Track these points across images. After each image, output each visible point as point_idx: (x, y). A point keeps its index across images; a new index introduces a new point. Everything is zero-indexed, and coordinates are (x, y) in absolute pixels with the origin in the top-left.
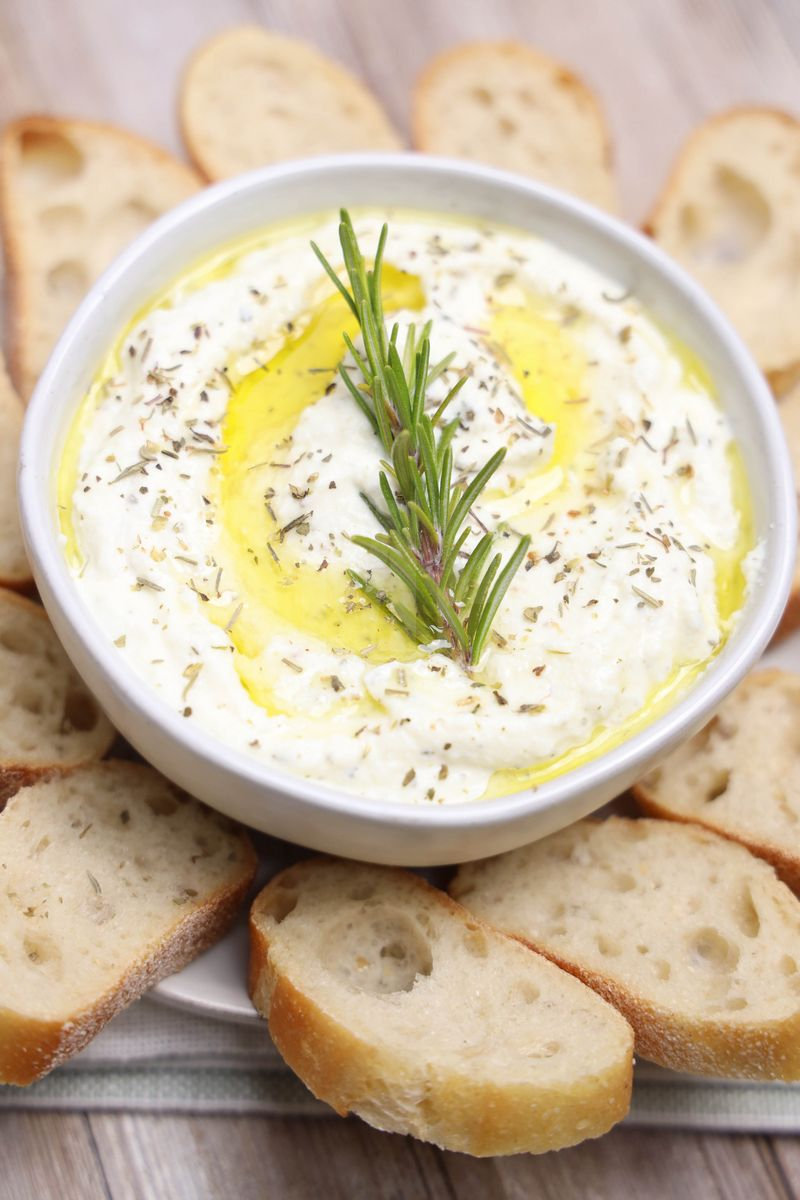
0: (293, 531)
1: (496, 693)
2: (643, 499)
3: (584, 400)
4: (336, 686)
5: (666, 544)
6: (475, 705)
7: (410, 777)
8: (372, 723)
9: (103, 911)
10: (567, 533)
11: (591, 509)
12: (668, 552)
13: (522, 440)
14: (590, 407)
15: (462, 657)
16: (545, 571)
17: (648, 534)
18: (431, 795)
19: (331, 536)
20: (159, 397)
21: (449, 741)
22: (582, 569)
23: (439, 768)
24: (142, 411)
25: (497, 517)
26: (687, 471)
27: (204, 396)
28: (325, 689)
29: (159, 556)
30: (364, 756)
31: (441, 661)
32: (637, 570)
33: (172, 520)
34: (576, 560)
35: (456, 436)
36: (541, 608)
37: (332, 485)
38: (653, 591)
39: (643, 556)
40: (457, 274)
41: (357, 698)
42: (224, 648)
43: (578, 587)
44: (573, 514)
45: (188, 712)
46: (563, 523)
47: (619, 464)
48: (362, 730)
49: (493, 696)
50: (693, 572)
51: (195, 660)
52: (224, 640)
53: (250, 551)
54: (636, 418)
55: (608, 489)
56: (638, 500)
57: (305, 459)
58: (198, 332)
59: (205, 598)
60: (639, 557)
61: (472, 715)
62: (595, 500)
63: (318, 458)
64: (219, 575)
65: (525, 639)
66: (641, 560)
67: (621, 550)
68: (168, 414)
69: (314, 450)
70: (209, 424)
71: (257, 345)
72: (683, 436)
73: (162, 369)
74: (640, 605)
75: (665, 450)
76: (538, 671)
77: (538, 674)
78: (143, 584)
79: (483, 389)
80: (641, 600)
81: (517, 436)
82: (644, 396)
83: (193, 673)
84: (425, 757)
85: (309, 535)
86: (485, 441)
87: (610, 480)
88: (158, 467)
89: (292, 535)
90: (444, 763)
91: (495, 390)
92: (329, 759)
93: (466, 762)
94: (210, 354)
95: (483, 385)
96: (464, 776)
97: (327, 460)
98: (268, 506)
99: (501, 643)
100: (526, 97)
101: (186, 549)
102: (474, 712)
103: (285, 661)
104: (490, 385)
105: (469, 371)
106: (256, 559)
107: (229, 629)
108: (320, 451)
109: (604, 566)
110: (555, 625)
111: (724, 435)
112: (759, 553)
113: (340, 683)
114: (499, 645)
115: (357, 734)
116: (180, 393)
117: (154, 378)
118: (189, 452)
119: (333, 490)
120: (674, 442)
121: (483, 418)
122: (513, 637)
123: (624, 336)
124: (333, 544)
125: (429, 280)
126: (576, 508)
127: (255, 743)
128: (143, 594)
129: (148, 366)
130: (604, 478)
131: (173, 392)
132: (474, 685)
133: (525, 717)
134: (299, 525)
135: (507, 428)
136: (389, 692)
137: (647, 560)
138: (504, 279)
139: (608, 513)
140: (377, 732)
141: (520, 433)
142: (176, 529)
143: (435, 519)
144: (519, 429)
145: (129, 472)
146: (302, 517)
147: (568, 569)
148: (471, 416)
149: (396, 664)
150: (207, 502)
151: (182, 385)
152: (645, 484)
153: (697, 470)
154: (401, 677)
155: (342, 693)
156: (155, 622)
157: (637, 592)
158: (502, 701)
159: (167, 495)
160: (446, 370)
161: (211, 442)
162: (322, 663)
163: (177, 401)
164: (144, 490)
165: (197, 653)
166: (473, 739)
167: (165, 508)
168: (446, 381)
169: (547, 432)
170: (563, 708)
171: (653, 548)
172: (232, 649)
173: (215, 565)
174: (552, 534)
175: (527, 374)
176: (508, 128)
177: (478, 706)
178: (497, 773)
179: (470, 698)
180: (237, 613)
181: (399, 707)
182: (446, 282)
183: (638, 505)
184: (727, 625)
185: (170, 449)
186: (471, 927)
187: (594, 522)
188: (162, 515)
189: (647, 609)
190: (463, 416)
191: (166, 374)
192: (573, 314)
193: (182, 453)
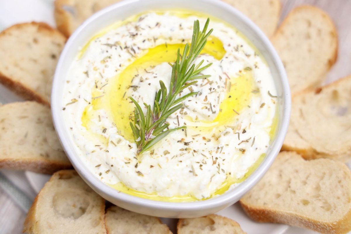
0: (132, 88)
1: (137, 163)
2: (222, 148)
3: (238, 114)
4: (104, 131)
5: (214, 163)
6: (129, 162)
7: (99, 166)
8: (102, 146)
9: (22, 142)
10: (197, 141)
11: (209, 141)
12: (213, 165)
13: (207, 110)
14: (237, 117)
15: (140, 149)
16: (182, 146)
17: (212, 157)
18: (100, 174)
19: (140, 96)
20: (132, 33)
21: (113, 165)
22: (189, 152)
23: (108, 170)
24: (126, 33)
25: (185, 124)
26: (243, 151)
27: (144, 41)
28: (101, 130)
29: (95, 69)
30: (92, 152)
31: (134, 145)
32: (198, 163)
33: (107, 64)
34: (190, 149)
35: (193, 97)
36: (169, 153)
37: (149, 84)
38: (197, 170)
39: (205, 161)
40: (236, 58)
41: (105, 138)
42: (86, 101)
43: (183, 155)
44: (204, 138)
45: (64, 109)
46: (200, 138)
47: (224, 135)
48: (98, 146)
49: (136, 163)
50: (214, 175)
51: (77, 98)
52: (89, 99)
53: (120, 85)
54: (243, 128)
55: (217, 139)
56: (220, 147)
57: (152, 73)
58: (157, 24)
59: (97, 87)
60: (203, 160)
61: (125, 163)
62: (213, 140)
63: (155, 75)
64: (106, 85)
65: (158, 157)
66: (203, 161)
67: (201, 155)
68: (131, 39)
69: (155, 73)
70: (139, 48)
71: (170, 39)
72: (251, 141)
73: (140, 27)
74: (190, 172)
75: (243, 141)
76: (152, 166)
77: (151, 167)
78: (87, 73)
79: (210, 90)
80: (192, 170)
81: (206, 108)
82: (250, 124)
83: (74, 101)
84: (106, 164)
85: (135, 92)
86: (196, 103)
87: (220, 137)
88: (116, 49)
89: (131, 89)
90: (110, 169)
91: (211, 93)
92: (84, 146)
93: (114, 173)
94: (156, 32)
95: (210, 89)
96: (112, 177)
97: (155, 77)
98: (134, 78)
99: (152, 153)
100: (319, 31)
101: (104, 72)
102: (126, 163)
103: (99, 116)
104: (212, 90)
105: (211, 83)
106: (119, 88)
107: (94, 99)
108: (156, 74)
109: (194, 156)
110: (168, 160)
111: (264, 150)
112: (237, 185)
113: (106, 131)
114: (151, 154)
115: (96, 146)
116: (139, 36)
117: (137, 28)
118: (127, 51)
119: (149, 85)
120: (247, 141)
121: (203, 97)
122: (156, 154)
123: (262, 105)
124: (138, 99)
125: (227, 55)
126: (206, 138)
127: (71, 128)
128: (85, 75)
129: (138, 24)
130: (219, 136)
131: (137, 34)
132: (135, 158)
133: (137, 174)
134: (135, 88)
135: (205, 104)
136: (112, 142)
137: (204, 162)
138: (248, 69)
139: (212, 145)
140: (101, 149)
141: (208, 108)
142: (106, 66)
143: (163, 111)
144: (209, 107)
145: (108, 45)
146: (137, 87)
147: (186, 150)
148: (201, 94)
149: (121, 138)
150: (120, 66)
151: (141, 34)
152: (227, 145)
153: (246, 152)
154: (119, 141)
155: (103, 134)
156: (80, 83)
157: (192, 167)
158: (136, 166)
159: (111, 57)
160: (205, 78)
161: (135, 52)
162: (107, 123)
163: (136, 37)
164: (107, 51)
165: (79, 97)
166: (119, 169)
167: (108, 59)
168: (203, 81)
169: (214, 113)
170: (147, 180)
171: (210, 161)
172: (90, 103)
173: (107, 82)
174: (193, 139)
175: (230, 97)
176: (308, 37)
177: (129, 163)
178: (121, 183)
179: (130, 159)
180: (101, 97)
181: (111, 147)
182: (231, 58)
183: (218, 148)
184: (214, 196)
185: (123, 47)
186: (100, 219)
187: (205, 144)
188: (106, 61)
189: (192, 174)
190: (199, 93)
191: (140, 29)
192: (257, 91)
193: (125, 50)
